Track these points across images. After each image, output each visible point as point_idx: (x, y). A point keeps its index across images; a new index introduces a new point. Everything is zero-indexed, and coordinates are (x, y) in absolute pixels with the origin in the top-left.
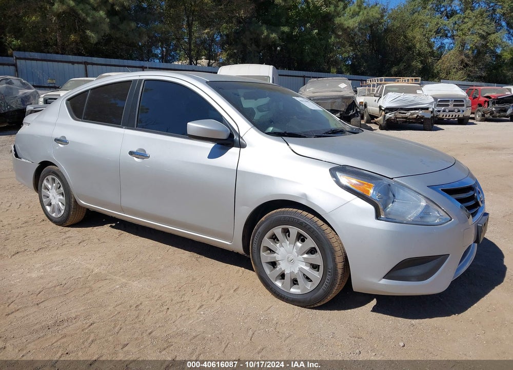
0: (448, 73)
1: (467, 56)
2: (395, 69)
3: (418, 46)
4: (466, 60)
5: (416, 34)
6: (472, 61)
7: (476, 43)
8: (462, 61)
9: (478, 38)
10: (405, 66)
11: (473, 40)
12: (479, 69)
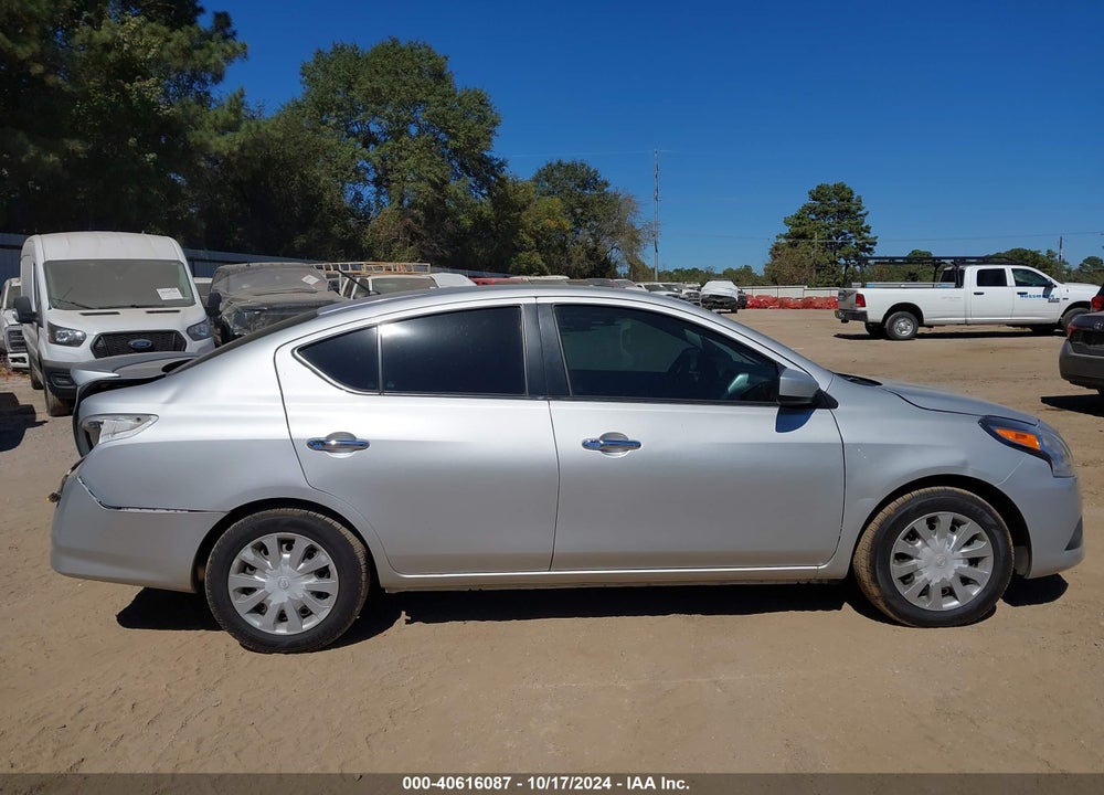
0: (388, 251)
1: (417, 221)
2: (300, 241)
3: (327, 196)
4: (416, 227)
5: (320, 172)
6: (425, 228)
7: (427, 196)
8: (408, 228)
9: (430, 189)
10: (319, 234)
11: (422, 191)
12: (438, 243)
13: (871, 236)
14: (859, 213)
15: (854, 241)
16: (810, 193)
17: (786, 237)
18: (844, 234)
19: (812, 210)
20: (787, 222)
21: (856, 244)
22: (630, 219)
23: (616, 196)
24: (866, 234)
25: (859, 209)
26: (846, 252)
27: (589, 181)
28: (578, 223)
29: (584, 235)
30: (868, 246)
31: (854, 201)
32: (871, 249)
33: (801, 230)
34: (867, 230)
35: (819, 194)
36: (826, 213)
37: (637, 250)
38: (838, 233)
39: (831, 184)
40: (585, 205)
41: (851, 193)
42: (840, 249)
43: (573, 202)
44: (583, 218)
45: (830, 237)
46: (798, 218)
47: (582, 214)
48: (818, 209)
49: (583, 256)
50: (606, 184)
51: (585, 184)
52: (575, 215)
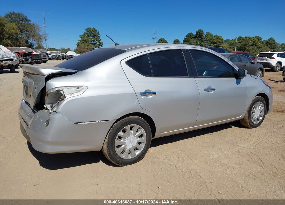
13: (101, 42)
14: (98, 36)
15: (97, 43)
16: (86, 29)
17: (80, 41)
18: (95, 41)
19: (86, 34)
20: (80, 37)
21: (98, 44)
22: (38, 32)
23: (33, 25)
24: (100, 42)
25: (98, 35)
26: (96, 46)
27: (24, 19)
28: (22, 32)
29: (24, 36)
30: (101, 45)
31: (97, 32)
32: (102, 45)
33: (84, 39)
34: (101, 40)
35: (88, 30)
36: (90, 35)
37: (41, 41)
38: (94, 41)
39: (91, 28)
40: (23, 26)
41: (96, 30)
42: (94, 45)
43: (19, 25)
44: (23, 30)
45: (92, 41)
46: (83, 36)
47: (23, 29)
48: (88, 34)
49: (24, 42)
50: (30, 21)
51: (23, 20)
52: (20, 29)
